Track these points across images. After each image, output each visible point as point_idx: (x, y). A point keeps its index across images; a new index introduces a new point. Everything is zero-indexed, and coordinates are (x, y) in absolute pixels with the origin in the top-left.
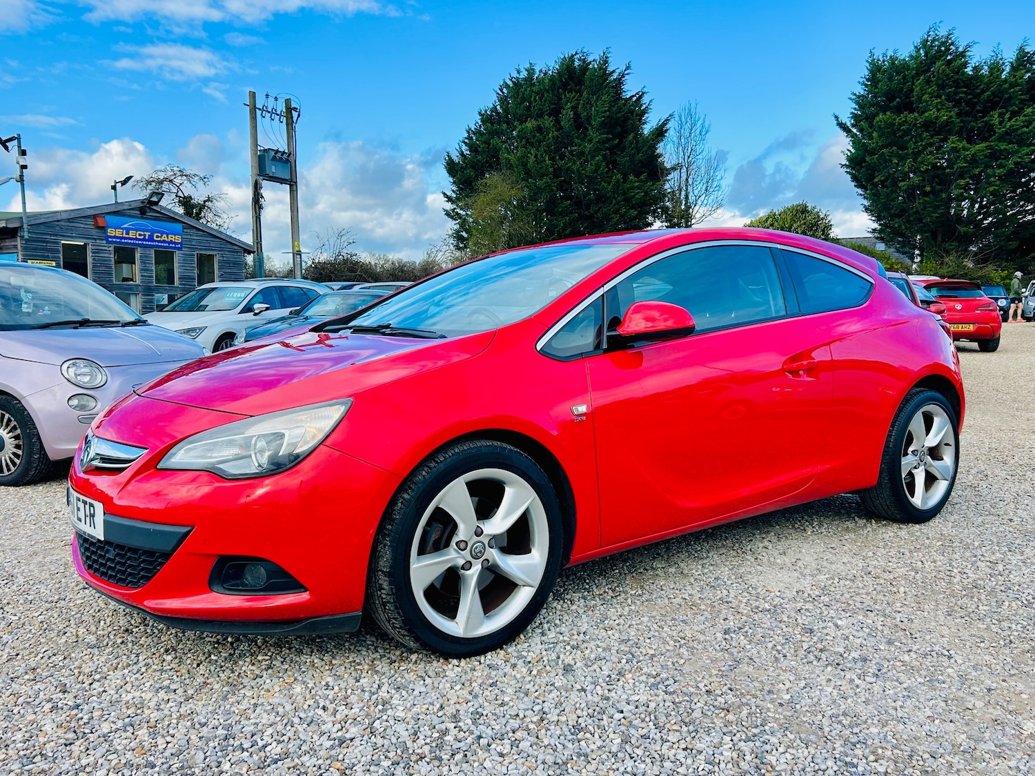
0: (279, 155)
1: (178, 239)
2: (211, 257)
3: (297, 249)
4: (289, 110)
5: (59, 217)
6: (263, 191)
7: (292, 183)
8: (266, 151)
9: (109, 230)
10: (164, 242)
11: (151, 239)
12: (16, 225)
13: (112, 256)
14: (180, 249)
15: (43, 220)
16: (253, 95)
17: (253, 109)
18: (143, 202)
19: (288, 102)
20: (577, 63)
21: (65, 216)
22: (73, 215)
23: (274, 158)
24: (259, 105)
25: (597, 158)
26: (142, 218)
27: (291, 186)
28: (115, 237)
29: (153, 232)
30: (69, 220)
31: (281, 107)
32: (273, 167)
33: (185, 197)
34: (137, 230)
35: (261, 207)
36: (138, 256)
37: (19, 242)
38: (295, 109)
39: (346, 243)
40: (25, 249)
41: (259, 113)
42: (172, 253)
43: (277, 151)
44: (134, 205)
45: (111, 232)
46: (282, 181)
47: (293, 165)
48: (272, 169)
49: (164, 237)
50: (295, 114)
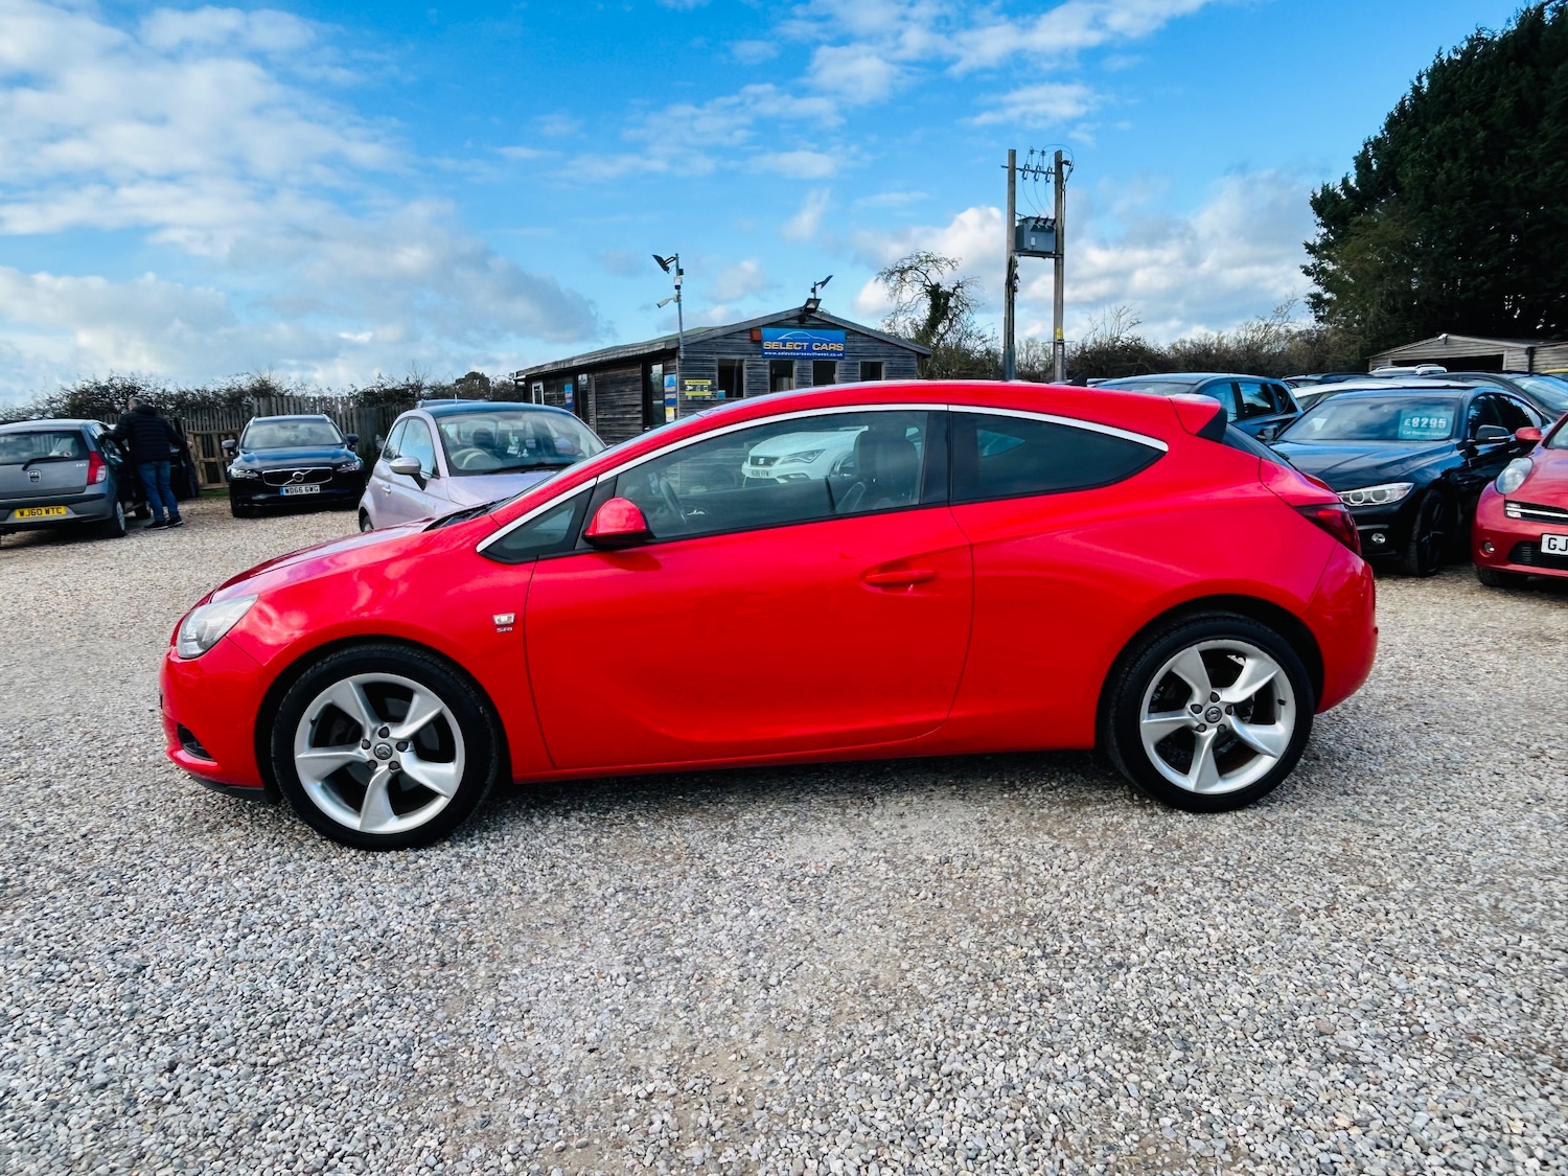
0: (1041, 223)
1: (840, 347)
2: (880, 364)
3: (1058, 337)
4: (1059, 164)
5: (715, 335)
6: (1017, 271)
7: (1058, 256)
8: (1026, 220)
9: (765, 344)
10: (824, 351)
11: (809, 349)
12: (674, 346)
13: (768, 371)
14: (840, 358)
15: (699, 339)
16: (1013, 154)
17: (1012, 170)
18: (800, 309)
19: (1058, 155)
20: (1548, 16)
21: (720, 333)
22: (729, 331)
23: (1034, 229)
24: (1019, 164)
25: (1557, 164)
26: (801, 327)
27: (1056, 259)
28: (771, 350)
29: (811, 341)
30: (726, 336)
31: (1049, 162)
32: (1033, 240)
33: (932, 286)
34: (794, 341)
35: (1015, 290)
36: (795, 368)
37: (677, 363)
38: (1067, 163)
39: (1128, 324)
40: (682, 369)
41: (1019, 174)
42: (834, 363)
43: (1038, 219)
44: (793, 314)
45: (768, 345)
46: (1044, 254)
47: (1060, 234)
48: (1032, 242)
49: (824, 347)
50: (1065, 168)
